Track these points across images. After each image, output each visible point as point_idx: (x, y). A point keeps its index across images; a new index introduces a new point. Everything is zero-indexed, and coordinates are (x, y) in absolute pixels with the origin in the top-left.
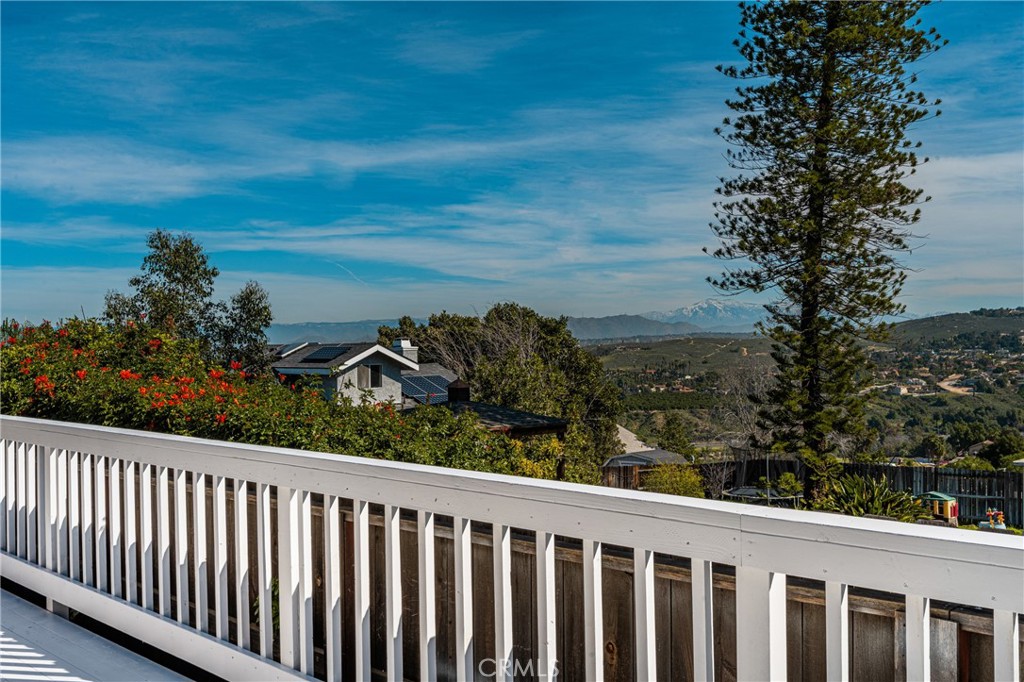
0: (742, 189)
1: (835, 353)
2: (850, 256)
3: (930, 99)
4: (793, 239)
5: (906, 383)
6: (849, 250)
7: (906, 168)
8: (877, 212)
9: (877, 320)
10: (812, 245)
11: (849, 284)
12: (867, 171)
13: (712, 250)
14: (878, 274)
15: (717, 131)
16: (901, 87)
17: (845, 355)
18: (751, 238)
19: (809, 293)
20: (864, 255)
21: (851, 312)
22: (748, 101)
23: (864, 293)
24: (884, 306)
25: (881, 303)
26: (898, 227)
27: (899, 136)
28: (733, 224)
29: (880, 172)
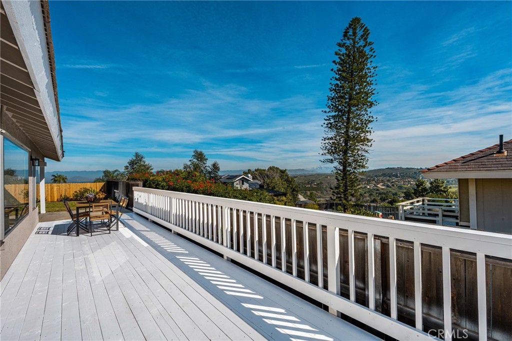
0: (328, 139)
1: (351, 178)
2: (355, 155)
3: (375, 117)
4: (340, 151)
5: (369, 185)
6: (354, 154)
7: (369, 134)
8: (361, 144)
9: (361, 170)
10: (345, 152)
11: (354, 162)
12: (359, 135)
13: (321, 154)
14: (361, 159)
15: (322, 126)
16: (367, 114)
17: (354, 178)
18: (330, 151)
19: (344, 164)
20: (358, 155)
21: (355, 168)
22: (329, 119)
23: (358, 164)
24: (363, 167)
25: (362, 166)
26: (367, 148)
27: (367, 126)
28: (326, 148)
29: (362, 135)
